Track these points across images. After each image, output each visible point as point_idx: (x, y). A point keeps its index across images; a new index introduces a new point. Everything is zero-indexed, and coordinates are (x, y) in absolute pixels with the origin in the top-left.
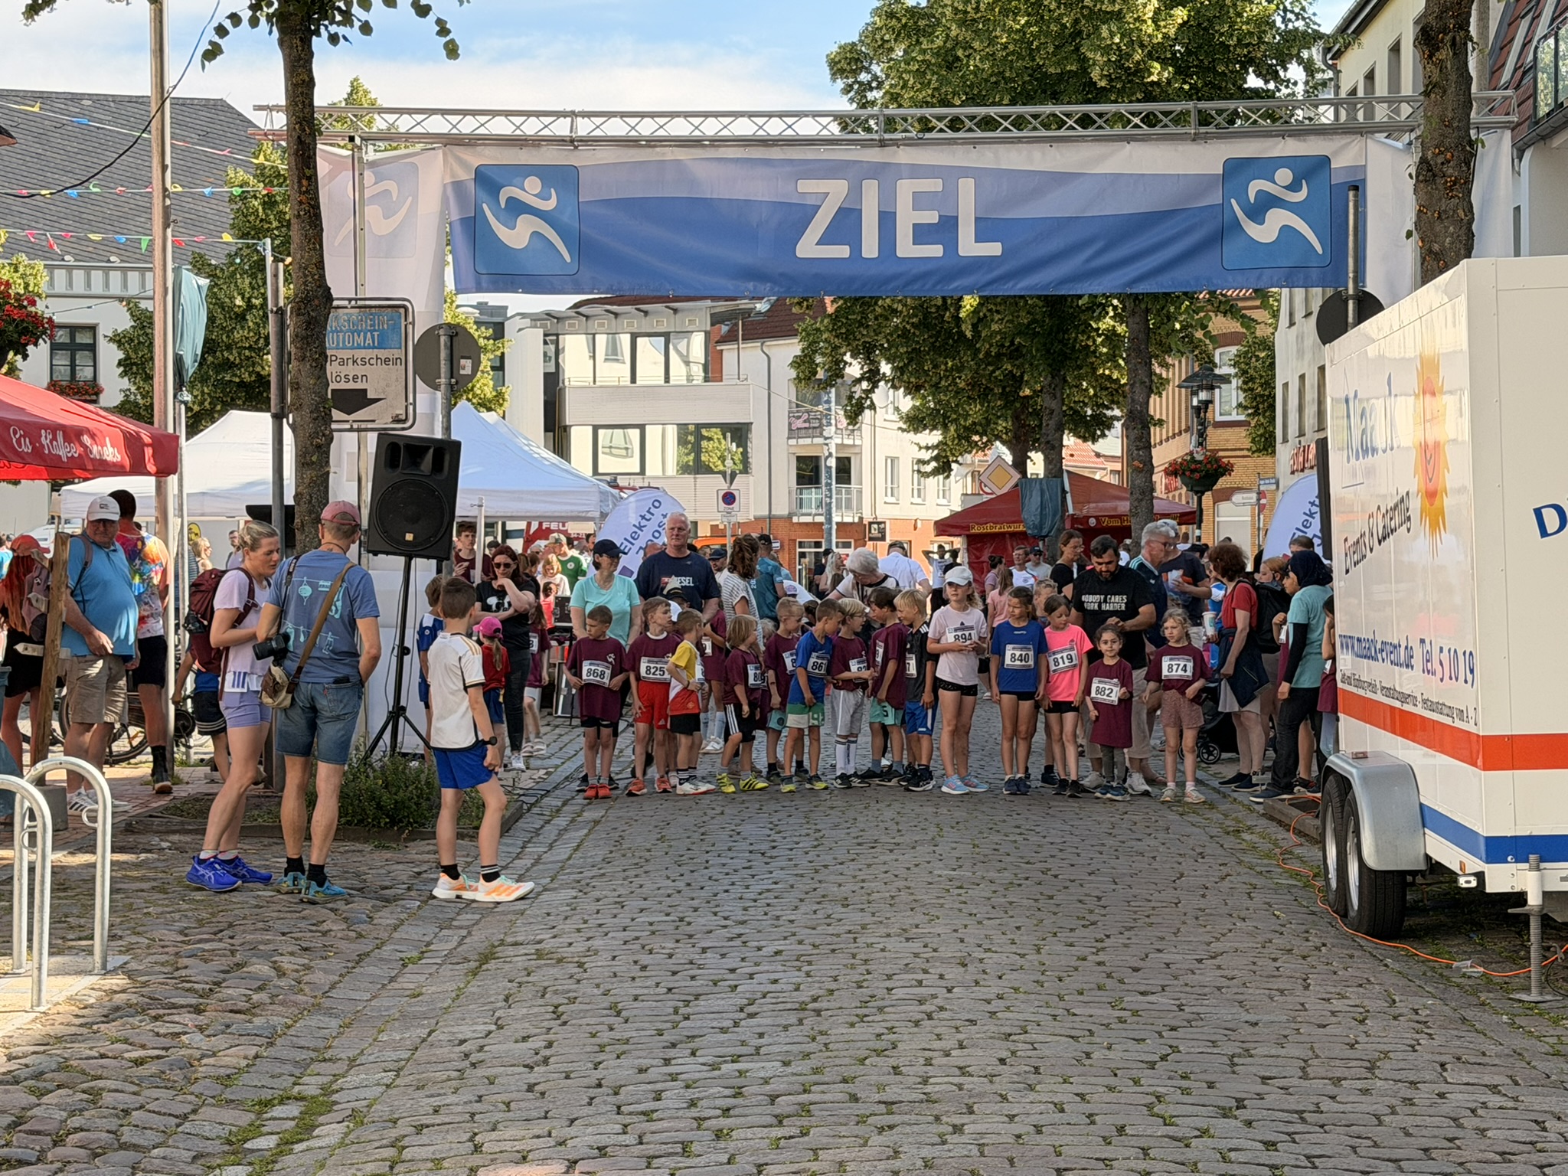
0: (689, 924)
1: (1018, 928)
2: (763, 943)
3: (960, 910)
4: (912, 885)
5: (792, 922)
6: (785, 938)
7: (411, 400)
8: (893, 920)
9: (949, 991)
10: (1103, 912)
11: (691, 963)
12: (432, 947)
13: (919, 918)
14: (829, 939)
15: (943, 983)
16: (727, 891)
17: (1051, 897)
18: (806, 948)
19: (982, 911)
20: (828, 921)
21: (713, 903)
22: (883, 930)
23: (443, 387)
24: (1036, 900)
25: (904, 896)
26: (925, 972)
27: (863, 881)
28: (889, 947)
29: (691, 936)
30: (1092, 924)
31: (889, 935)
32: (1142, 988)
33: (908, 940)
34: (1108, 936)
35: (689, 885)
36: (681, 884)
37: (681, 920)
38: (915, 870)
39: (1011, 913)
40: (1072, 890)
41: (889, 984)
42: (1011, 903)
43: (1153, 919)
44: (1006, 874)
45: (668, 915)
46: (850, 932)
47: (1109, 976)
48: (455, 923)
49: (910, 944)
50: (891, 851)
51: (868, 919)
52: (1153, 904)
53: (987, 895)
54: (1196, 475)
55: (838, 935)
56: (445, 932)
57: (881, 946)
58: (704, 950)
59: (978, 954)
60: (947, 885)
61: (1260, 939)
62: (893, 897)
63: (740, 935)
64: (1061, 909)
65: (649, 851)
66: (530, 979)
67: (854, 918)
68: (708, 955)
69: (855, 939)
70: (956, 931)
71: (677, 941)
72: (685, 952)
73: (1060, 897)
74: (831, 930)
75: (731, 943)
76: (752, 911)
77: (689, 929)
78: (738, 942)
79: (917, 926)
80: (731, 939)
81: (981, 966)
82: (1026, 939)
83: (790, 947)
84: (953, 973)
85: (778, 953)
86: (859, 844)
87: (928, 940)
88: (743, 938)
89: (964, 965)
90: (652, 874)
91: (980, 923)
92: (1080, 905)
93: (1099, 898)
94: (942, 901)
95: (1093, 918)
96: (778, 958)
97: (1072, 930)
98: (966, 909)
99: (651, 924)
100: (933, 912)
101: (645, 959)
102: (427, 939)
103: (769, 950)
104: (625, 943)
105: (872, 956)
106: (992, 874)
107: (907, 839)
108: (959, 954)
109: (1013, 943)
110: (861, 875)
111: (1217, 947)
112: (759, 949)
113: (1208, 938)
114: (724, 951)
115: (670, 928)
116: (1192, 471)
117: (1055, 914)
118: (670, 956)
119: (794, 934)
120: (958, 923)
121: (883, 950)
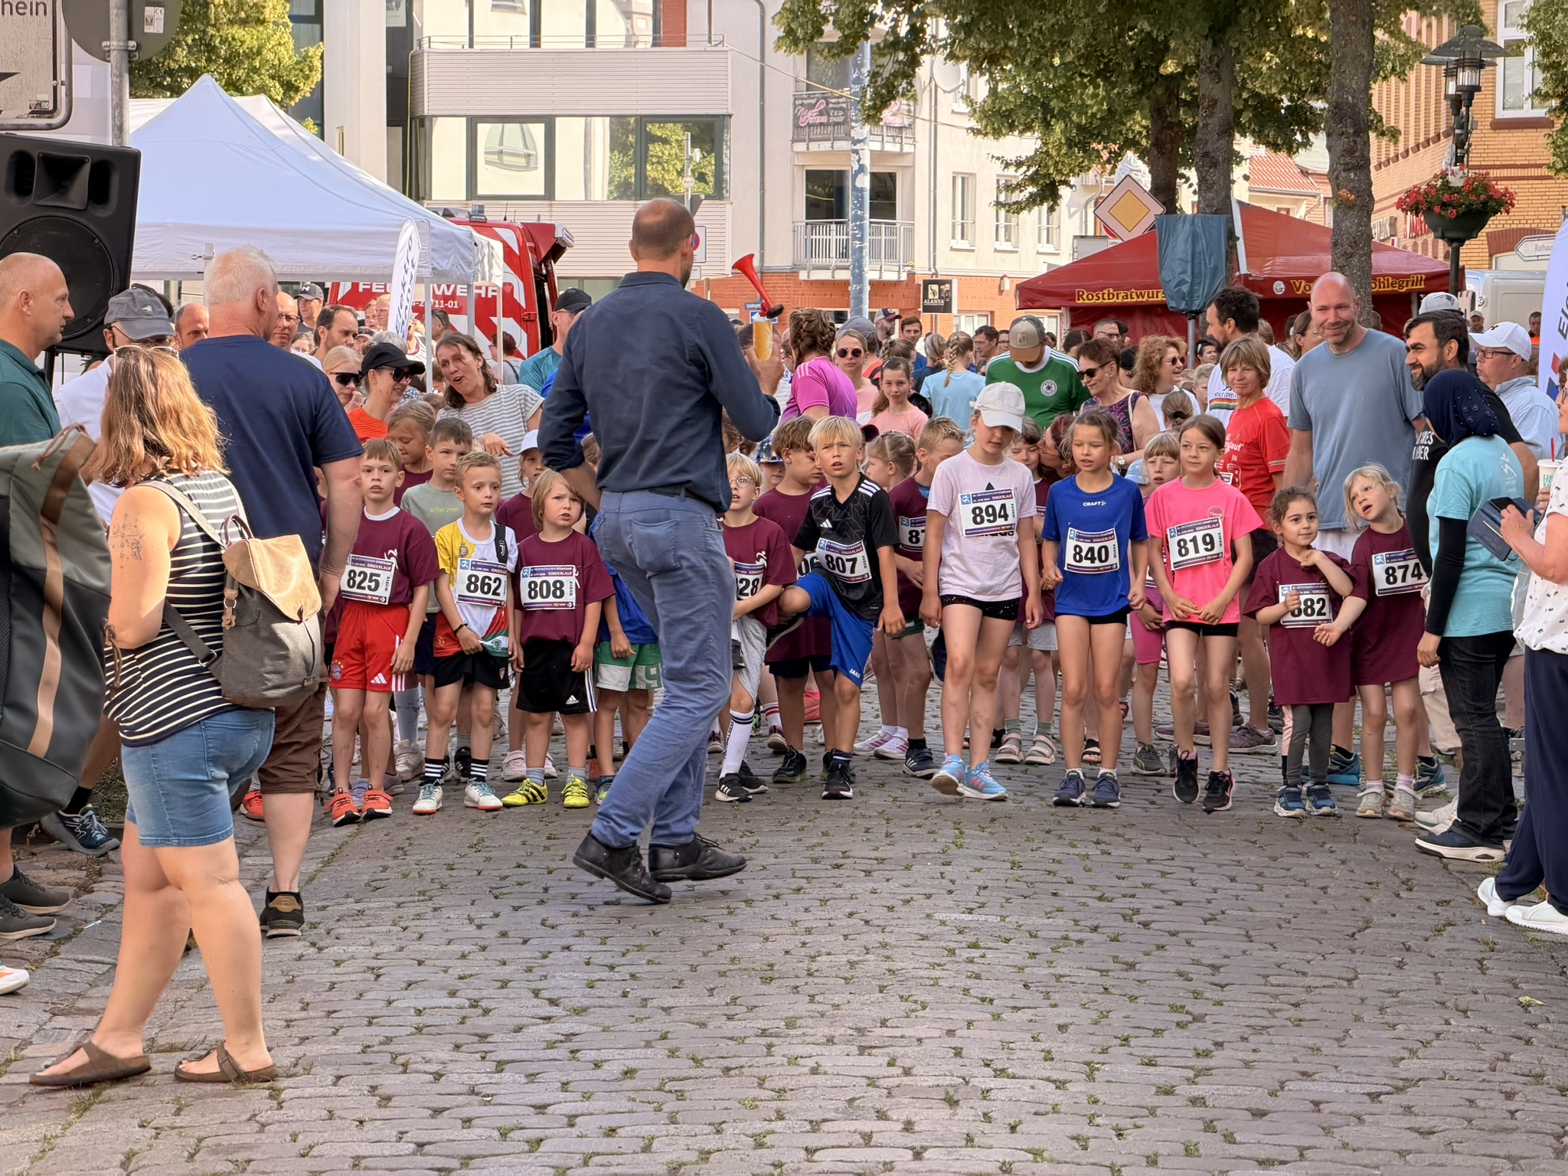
0: (486, 1012)
1: (1062, 1028)
2: (604, 1054)
3: (966, 991)
4: (890, 939)
5: (667, 1010)
6: (648, 1044)
7: (62, 75)
8: (844, 1010)
9: (918, 1155)
10: (1219, 995)
11: (473, 1092)
12: (28, 1052)
13: (894, 1008)
14: (725, 1047)
15: (910, 1140)
16: (568, 948)
17: (1131, 966)
18: (682, 1066)
19: (1004, 991)
20: (732, 1010)
21: (539, 972)
22: (823, 1030)
23: (113, 54)
24: (1104, 972)
25: (873, 964)
26: (882, 1116)
27: (809, 931)
28: (826, 1064)
29: (483, 1037)
30: (1196, 1019)
31: (830, 1041)
32: (1263, 1155)
33: (862, 1050)
34: (1219, 1045)
35: (504, 934)
36: (489, 934)
37: (475, 1003)
38: (902, 911)
39: (1056, 997)
40: (1171, 952)
41: (812, 1141)
42: (1058, 978)
43: (1306, 1012)
44: (1060, 920)
45: (453, 994)
46: (764, 1033)
47: (1209, 1127)
48: (82, 1004)
49: (865, 1060)
50: (868, 873)
51: (801, 1006)
52: (1308, 981)
53: (1019, 960)
54: (1451, 213)
55: (741, 1040)
56: (61, 1021)
57: (811, 1063)
58: (500, 1066)
59: (983, 1079)
60: (952, 940)
61: (1489, 1053)
62: (852, 964)
63: (569, 1036)
64: (1145, 990)
65: (451, 868)
66: (179, 1121)
67: (778, 1004)
68: (506, 1076)
69: (769, 1046)
70: (951, 1033)
71: (457, 1047)
72: (467, 1070)
73: (1146, 966)
74: (731, 1028)
75: (551, 1054)
76: (601, 990)
77: (484, 1024)
78: (562, 1052)
79: (883, 1023)
80: (551, 1045)
81: (982, 1106)
82: (1073, 1049)
83: (654, 1061)
84: (932, 1118)
85: (629, 1073)
86: (815, 861)
87: (898, 1051)
88: (572, 1045)
89: (952, 1103)
90: (445, 913)
91: (997, 1017)
92: (1180, 982)
93: (1215, 968)
94: (937, 973)
95: (1198, 1008)
96: (629, 1084)
97: (1158, 1032)
98: (978, 988)
99: (419, 1012)
100: (921, 995)
101: (391, 1082)
102: (23, 1034)
103: (613, 1069)
104: (366, 1048)
105: (792, 1083)
106: (1036, 921)
107: (900, 851)
108: (947, 1081)
109: (1048, 1057)
110: (808, 920)
111: (1411, 1067)
112: (597, 1065)
113: (1394, 1050)
114: (533, 1068)
115: (450, 1020)
116: (1444, 205)
117: (1133, 999)
118: (438, 1076)
119: (664, 1037)
120: (960, 1016)
121: (814, 1071)
